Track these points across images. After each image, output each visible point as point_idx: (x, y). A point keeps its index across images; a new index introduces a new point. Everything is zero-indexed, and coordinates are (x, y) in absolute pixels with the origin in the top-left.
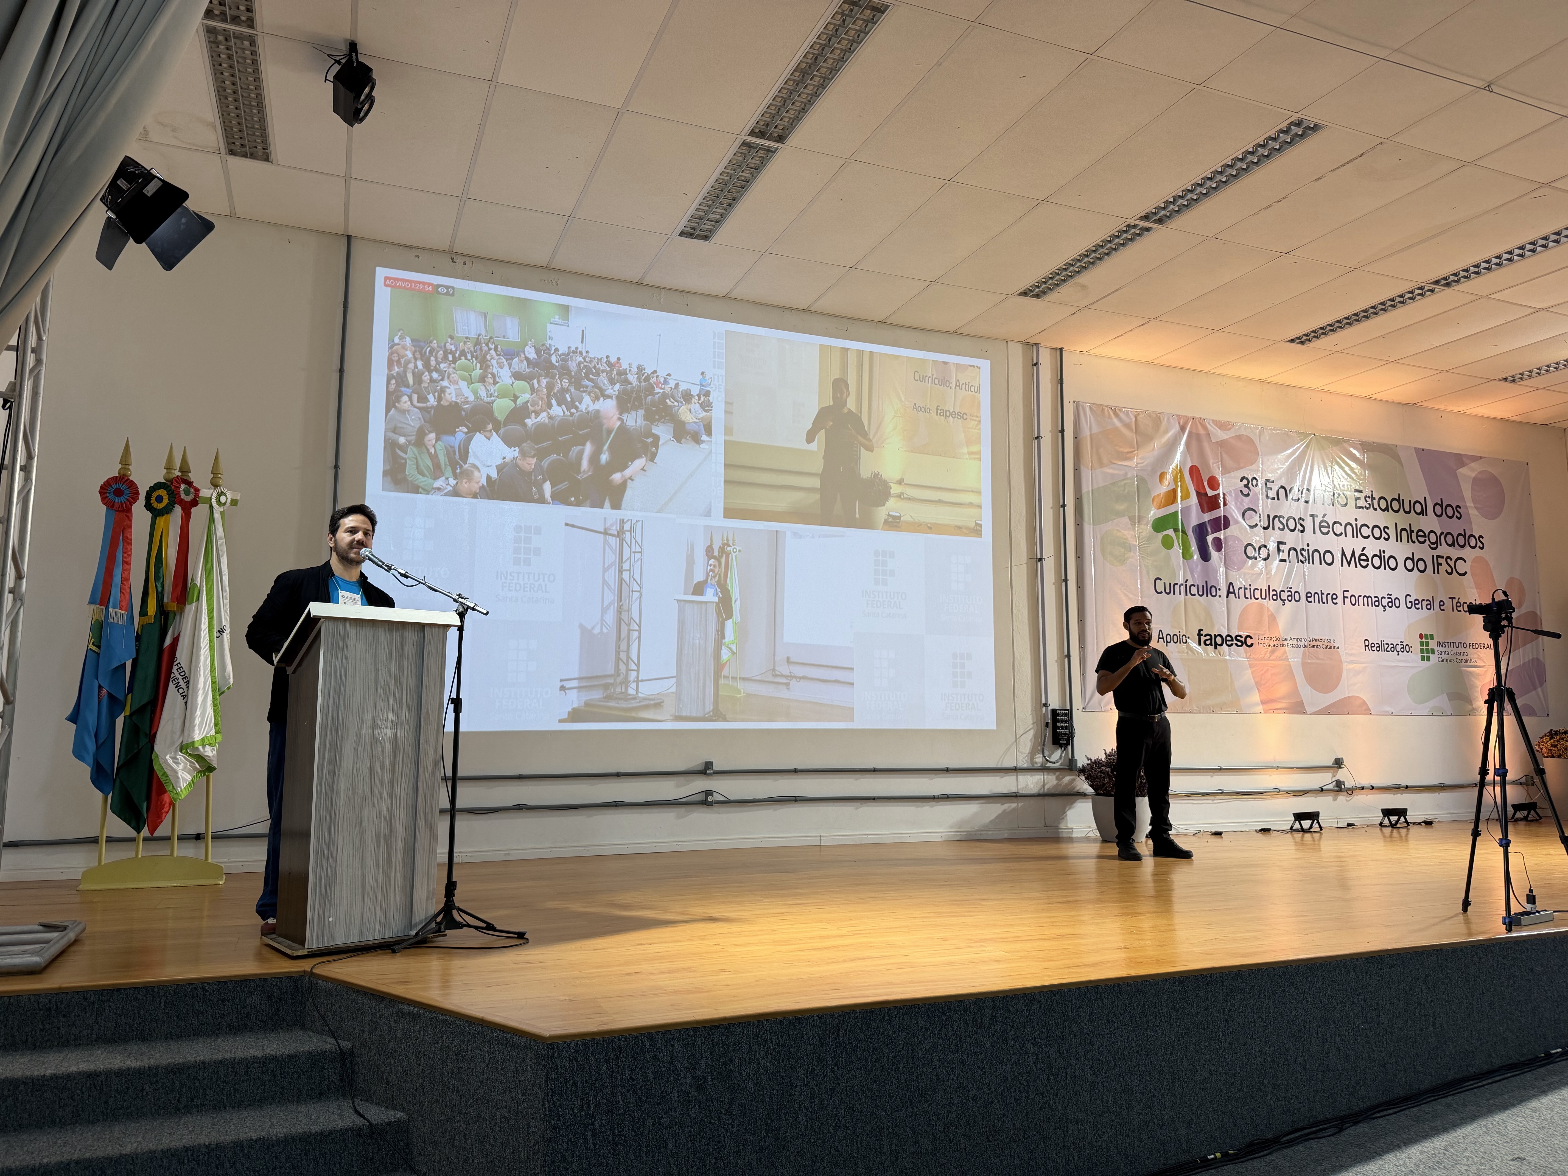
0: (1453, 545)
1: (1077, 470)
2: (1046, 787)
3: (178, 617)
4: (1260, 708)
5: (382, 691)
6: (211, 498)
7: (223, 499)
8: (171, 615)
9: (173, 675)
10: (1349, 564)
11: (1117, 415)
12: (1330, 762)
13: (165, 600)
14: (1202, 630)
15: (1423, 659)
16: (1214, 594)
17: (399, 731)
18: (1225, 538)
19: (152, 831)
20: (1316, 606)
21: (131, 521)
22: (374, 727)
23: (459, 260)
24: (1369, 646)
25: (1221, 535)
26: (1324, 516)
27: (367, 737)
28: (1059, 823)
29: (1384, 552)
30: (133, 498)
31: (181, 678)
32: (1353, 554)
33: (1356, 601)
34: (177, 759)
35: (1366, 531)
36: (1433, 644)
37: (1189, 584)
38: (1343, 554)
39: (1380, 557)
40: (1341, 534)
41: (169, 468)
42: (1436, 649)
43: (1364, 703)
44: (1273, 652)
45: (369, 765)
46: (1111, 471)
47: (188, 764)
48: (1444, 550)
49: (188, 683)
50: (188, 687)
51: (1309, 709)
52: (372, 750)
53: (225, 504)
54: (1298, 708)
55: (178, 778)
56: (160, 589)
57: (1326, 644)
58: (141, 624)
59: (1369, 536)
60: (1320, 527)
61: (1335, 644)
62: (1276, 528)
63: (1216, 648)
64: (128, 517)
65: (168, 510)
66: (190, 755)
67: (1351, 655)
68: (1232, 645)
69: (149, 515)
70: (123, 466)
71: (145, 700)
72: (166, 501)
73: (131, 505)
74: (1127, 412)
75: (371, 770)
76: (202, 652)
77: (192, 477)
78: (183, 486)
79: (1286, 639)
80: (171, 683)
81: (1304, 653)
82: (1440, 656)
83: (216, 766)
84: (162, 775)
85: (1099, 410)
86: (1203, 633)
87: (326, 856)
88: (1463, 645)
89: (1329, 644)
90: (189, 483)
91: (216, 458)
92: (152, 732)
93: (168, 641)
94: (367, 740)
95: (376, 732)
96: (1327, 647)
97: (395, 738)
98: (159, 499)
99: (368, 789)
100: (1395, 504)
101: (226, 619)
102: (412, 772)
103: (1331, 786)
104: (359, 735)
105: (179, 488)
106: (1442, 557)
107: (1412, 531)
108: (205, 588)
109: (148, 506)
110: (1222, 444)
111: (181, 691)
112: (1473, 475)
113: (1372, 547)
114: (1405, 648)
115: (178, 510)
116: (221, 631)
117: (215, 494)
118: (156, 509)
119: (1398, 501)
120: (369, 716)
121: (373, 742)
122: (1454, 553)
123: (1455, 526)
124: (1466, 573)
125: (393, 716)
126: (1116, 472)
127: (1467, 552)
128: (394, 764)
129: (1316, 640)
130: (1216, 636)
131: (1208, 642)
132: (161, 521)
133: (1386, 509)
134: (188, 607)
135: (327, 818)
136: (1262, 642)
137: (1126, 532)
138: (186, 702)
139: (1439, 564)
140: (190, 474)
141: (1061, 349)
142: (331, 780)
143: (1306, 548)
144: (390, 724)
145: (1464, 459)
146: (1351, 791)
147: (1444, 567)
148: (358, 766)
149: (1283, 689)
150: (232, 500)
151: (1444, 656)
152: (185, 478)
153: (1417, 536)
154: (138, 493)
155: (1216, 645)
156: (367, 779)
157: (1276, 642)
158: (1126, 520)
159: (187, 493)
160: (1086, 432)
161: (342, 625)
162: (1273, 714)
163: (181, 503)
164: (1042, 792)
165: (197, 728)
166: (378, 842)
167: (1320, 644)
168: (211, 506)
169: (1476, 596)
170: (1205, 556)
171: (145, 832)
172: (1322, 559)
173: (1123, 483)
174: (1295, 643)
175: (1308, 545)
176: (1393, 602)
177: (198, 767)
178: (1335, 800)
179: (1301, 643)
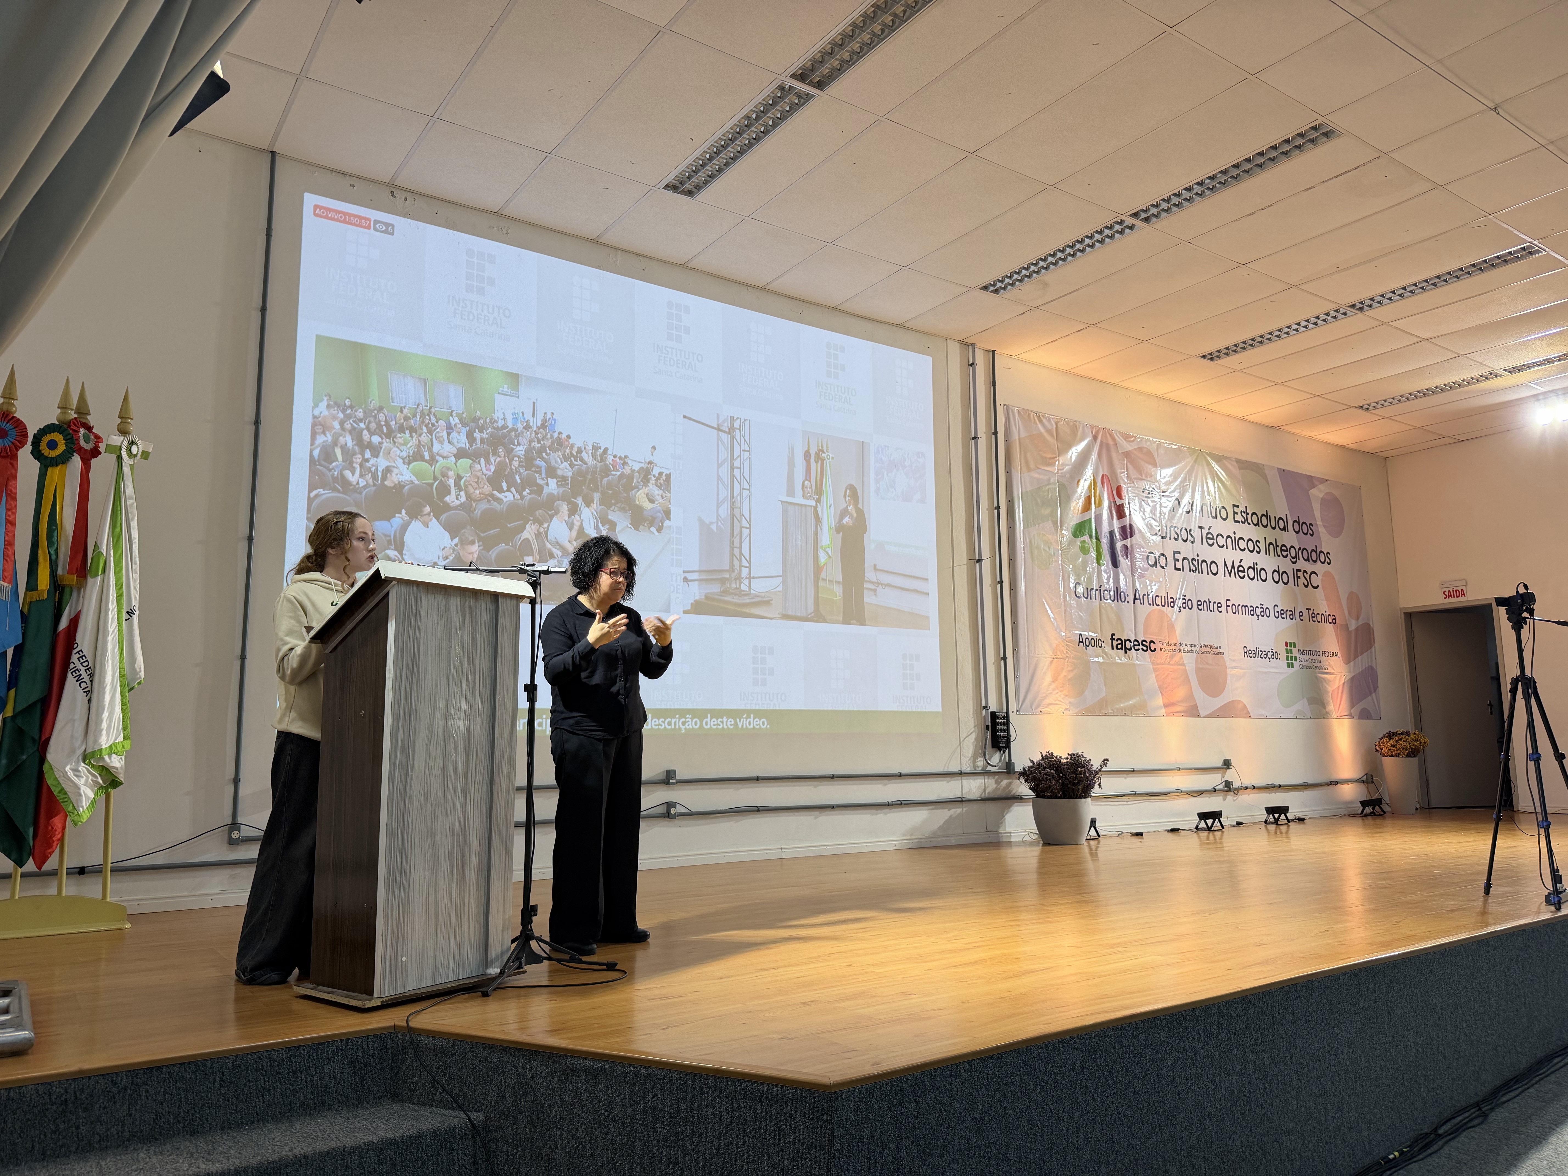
0: (1307, 560)
1: (1008, 472)
2: (987, 791)
3: (75, 594)
4: (1163, 711)
5: (455, 674)
6: (121, 447)
7: (134, 449)
8: (67, 590)
9: (72, 666)
10: (1230, 574)
11: (1041, 421)
12: (1219, 763)
13: (60, 571)
14: (1114, 634)
15: (1288, 666)
16: (1123, 600)
17: (472, 723)
18: (1131, 546)
19: (40, 864)
20: (1205, 614)
21: (16, 470)
22: (446, 718)
23: (400, 195)
24: (1248, 653)
25: (1128, 542)
26: (1210, 527)
27: (439, 730)
28: (999, 827)
29: (1257, 564)
30: (20, 442)
31: (83, 669)
32: (1233, 566)
33: (1236, 609)
34: (79, 771)
35: (1243, 545)
36: (1295, 652)
37: (1103, 589)
38: (1225, 565)
39: (1254, 569)
40: (1223, 546)
41: (64, 407)
42: (1298, 656)
43: (1245, 707)
44: (1172, 657)
45: (441, 764)
46: (1036, 475)
47: (90, 777)
48: (1301, 564)
49: (91, 676)
50: (91, 681)
51: (1203, 712)
52: (445, 746)
53: (136, 455)
54: (1193, 712)
55: (80, 795)
56: (54, 557)
57: (1214, 650)
58: (28, 600)
59: (1245, 549)
60: (1207, 538)
61: (1220, 650)
62: (1172, 538)
63: (1126, 652)
64: (12, 465)
65: (64, 459)
66: (93, 766)
67: (1234, 661)
68: (1138, 650)
69: (37, 464)
70: (6, 400)
71: (35, 696)
72: (62, 447)
73: (17, 450)
74: (1049, 419)
75: (444, 770)
76: (110, 638)
77: (92, 420)
78: (82, 431)
79: (1182, 645)
80: (69, 675)
81: (1197, 658)
82: (1301, 663)
83: (122, 780)
84: (59, 792)
85: (1026, 414)
86: (1115, 637)
87: (398, 879)
88: (1317, 652)
89: (1216, 650)
90: (89, 428)
91: (126, 399)
92: (43, 739)
93: (64, 623)
94: (440, 734)
95: (449, 723)
96: (1214, 653)
97: (468, 731)
98: (53, 445)
99: (441, 795)
100: (1264, 520)
101: (135, 598)
102: (486, 772)
103: (1221, 787)
104: (431, 727)
105: (78, 432)
106: (1300, 571)
107: (1277, 546)
108: (112, 559)
109: (37, 453)
110: (1127, 455)
111: (84, 685)
112: (1321, 496)
113: (1248, 559)
114: (1275, 655)
115: (76, 460)
116: (130, 613)
117: (125, 443)
118: (47, 457)
119: (1267, 517)
120: (441, 704)
121: (447, 735)
122: (1309, 567)
123: (1309, 543)
124: (1318, 586)
125: (466, 704)
126: (1041, 477)
127: (1318, 567)
128: (467, 764)
129: (1205, 646)
130: (1125, 641)
131: (1119, 647)
132: (54, 473)
133: (1257, 525)
134: (90, 580)
135: (400, 830)
136: (1163, 647)
137: (1050, 537)
138: (90, 700)
139: (1298, 577)
140: (89, 417)
141: (993, 351)
142: (404, 783)
143: (1196, 558)
144: (463, 713)
145: (1314, 481)
146: (1237, 791)
147: (1302, 580)
148: (430, 765)
149: (1180, 693)
150: (143, 452)
151: (1304, 664)
152: (84, 421)
153: (1282, 550)
154: (26, 436)
155: (1126, 650)
156: (440, 781)
157: (1174, 648)
158: (1049, 524)
159: (87, 440)
160: (1015, 436)
161: (413, 590)
162: (1174, 717)
163: (80, 451)
164: (983, 796)
165: (104, 732)
166: (452, 859)
167: (1209, 650)
168: (119, 458)
169: (1326, 608)
170: (1115, 564)
171: (30, 866)
172: (1209, 569)
173: (1047, 488)
174: (1189, 648)
175: (1198, 555)
176: (1264, 612)
177: (101, 782)
178: (1224, 799)
179: (1194, 649)
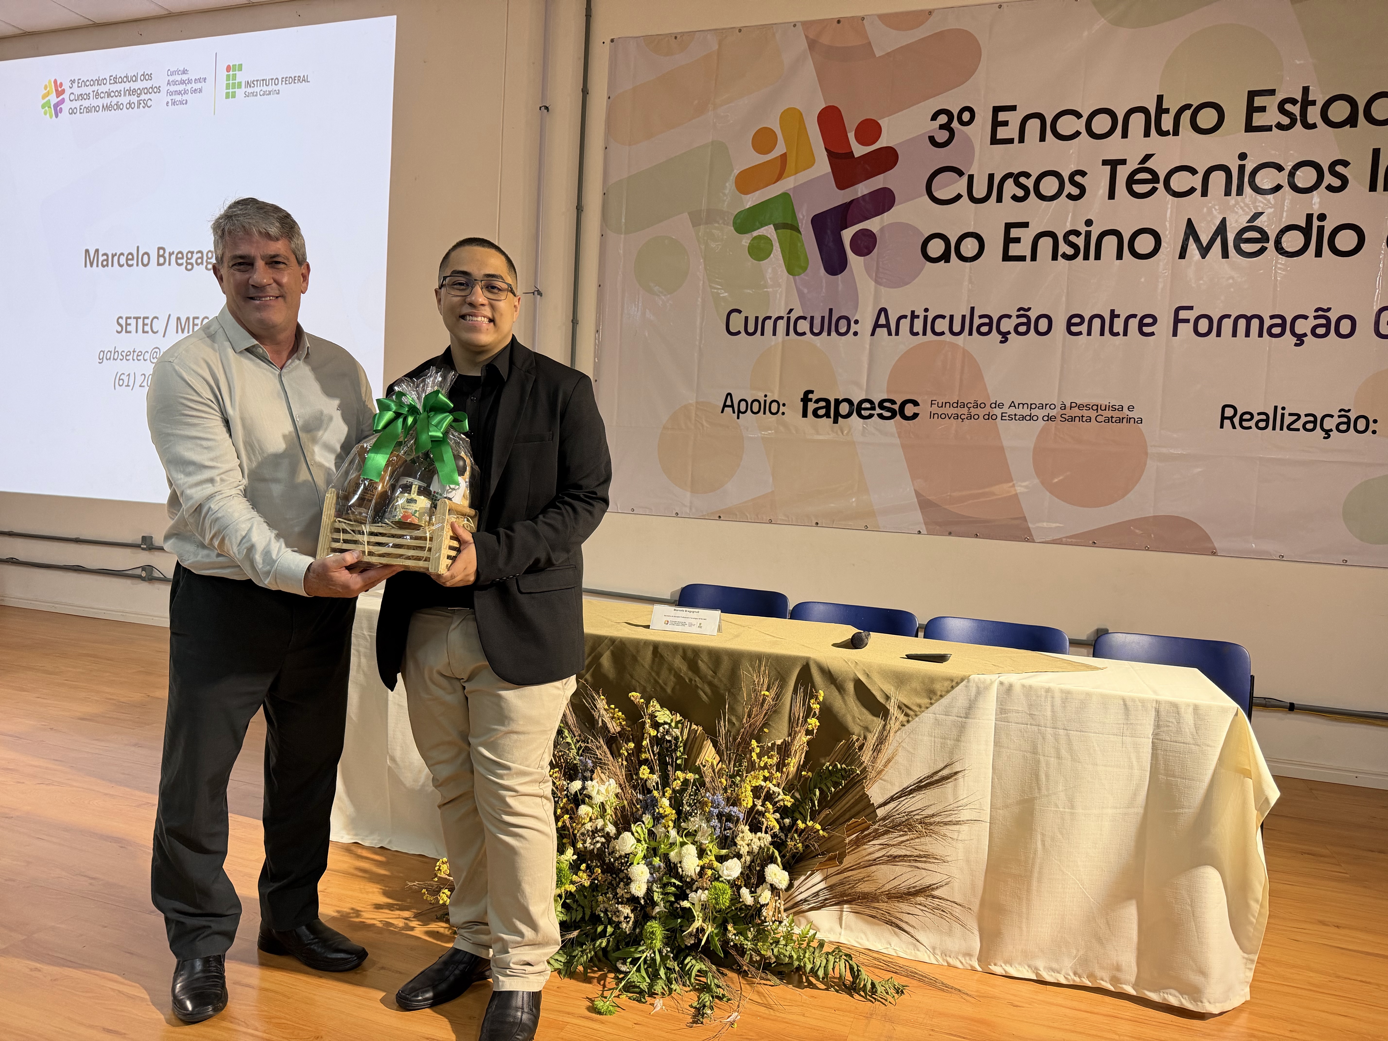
1: (607, 148)
10: (1204, 251)
11: (684, 47)
14: (812, 392)
16: (844, 330)
18: (883, 229)
20: (1091, 342)
24: (1234, 418)
25: (874, 224)
26: (1149, 157)
29: (1323, 217)
37: (793, 316)
38: (1190, 232)
39: (1306, 230)
40: (1192, 190)
43: (1198, 530)
44: (961, 429)
51: (1040, 533)
54: (1011, 530)
57: (1108, 414)
59: (1278, 188)
60: (1133, 182)
61: (1131, 415)
62: (1007, 197)
63: (836, 421)
67: (1178, 433)
68: (871, 416)
74: (704, 37)
79: (1002, 406)
81: (1043, 430)
85: (652, 45)
86: (813, 397)
89: (1116, 414)
96: (1109, 420)
110: (896, 56)
114: (1351, 423)
129: (1082, 407)
130: (838, 402)
131: (821, 412)
133: (1350, 122)
136: (942, 411)
155: (838, 417)
157: (974, 411)
158: (684, 218)
160: (625, 86)
167: (1093, 414)
170: (833, 267)
172: (1124, 248)
174: (1025, 411)
175: (1089, 223)
176: (1332, 326)
179: (1041, 413)
